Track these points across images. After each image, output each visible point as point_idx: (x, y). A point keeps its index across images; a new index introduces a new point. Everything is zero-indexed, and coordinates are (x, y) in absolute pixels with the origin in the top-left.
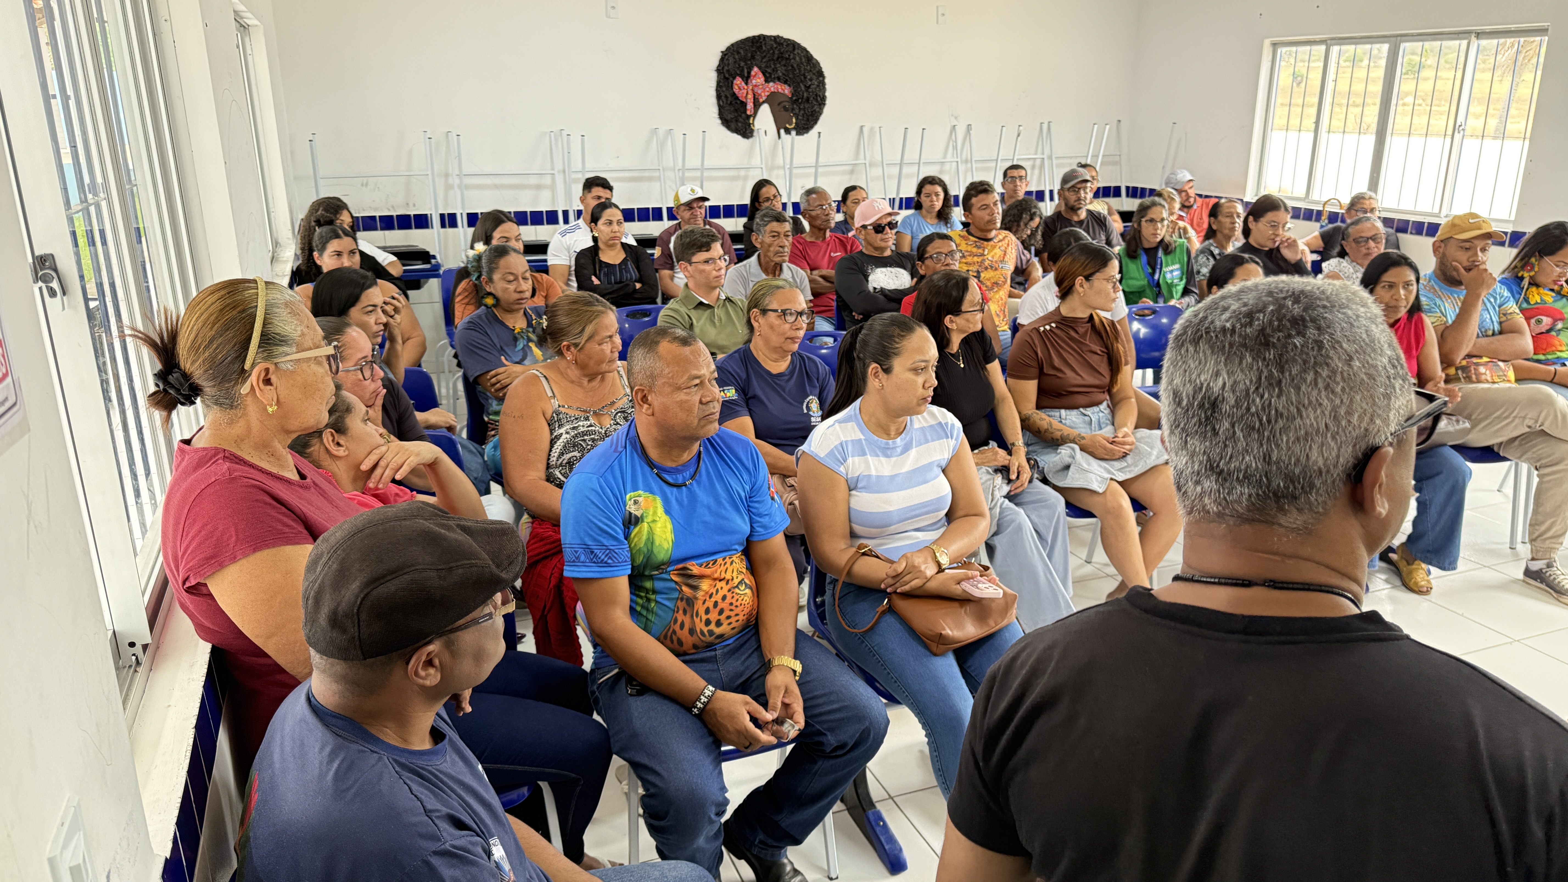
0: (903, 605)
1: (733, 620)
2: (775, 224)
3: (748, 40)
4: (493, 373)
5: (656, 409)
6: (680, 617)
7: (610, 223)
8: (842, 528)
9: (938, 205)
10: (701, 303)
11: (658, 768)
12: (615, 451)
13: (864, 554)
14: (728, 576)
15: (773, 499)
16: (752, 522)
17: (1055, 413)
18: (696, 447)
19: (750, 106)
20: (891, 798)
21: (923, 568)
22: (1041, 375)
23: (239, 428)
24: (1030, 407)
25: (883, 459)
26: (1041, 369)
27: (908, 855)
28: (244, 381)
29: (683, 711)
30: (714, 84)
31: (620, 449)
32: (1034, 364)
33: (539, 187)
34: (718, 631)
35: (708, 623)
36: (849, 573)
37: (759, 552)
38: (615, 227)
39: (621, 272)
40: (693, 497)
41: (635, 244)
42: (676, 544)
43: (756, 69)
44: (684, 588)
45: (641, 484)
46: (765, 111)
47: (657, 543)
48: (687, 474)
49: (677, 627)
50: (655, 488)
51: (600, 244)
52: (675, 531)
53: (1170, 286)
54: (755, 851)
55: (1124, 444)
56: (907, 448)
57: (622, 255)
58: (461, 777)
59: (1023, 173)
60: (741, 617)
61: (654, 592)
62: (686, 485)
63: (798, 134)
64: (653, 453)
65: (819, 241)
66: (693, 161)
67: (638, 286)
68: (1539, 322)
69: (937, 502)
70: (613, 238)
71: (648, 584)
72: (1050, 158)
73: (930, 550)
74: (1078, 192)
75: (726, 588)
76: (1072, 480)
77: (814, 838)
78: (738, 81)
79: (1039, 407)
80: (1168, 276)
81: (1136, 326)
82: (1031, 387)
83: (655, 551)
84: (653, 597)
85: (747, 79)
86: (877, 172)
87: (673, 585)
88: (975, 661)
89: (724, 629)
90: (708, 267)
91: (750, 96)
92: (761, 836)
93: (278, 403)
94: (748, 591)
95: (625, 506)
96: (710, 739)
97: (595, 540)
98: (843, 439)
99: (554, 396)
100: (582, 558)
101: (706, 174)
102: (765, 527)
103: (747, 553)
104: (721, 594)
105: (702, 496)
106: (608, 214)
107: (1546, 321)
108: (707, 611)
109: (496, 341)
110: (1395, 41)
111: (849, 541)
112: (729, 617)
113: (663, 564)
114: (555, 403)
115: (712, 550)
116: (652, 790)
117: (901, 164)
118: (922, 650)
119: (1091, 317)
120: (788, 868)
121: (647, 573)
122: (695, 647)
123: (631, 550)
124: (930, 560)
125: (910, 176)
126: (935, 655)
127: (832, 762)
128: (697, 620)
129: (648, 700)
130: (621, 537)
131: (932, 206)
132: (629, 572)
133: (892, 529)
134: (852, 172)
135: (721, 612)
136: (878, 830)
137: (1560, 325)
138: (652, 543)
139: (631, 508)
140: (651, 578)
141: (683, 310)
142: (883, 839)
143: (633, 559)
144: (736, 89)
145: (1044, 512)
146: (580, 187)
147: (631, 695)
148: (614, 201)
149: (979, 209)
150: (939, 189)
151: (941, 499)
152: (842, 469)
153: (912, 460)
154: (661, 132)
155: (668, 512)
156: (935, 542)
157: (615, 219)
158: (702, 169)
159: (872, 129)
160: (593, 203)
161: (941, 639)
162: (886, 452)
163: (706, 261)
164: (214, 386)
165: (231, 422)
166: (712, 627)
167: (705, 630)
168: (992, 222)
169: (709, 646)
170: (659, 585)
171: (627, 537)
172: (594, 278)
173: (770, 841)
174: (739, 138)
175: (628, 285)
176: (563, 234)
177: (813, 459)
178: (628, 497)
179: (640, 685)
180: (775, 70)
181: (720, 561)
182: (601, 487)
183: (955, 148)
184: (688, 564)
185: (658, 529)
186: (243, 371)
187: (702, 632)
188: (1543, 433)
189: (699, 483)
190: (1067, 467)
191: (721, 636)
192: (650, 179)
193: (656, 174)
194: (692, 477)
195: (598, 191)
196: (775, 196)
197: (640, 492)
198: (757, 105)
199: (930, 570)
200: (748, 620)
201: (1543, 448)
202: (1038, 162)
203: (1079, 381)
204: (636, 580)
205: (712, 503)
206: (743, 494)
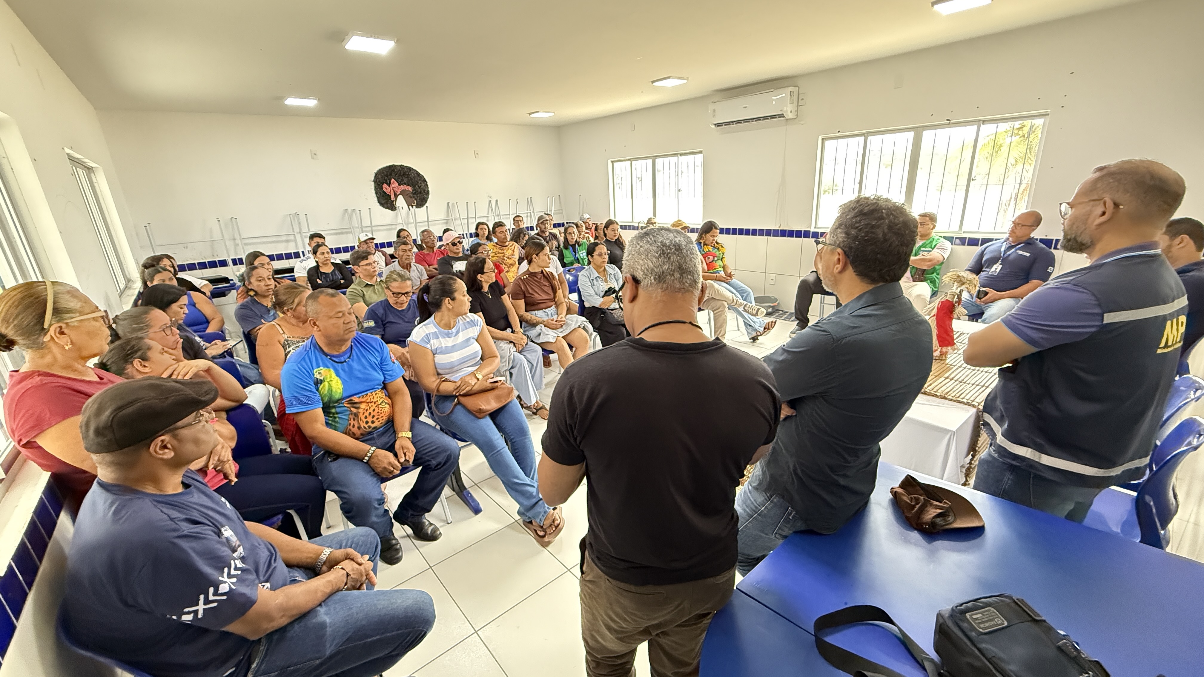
0: (463, 400)
1: (380, 419)
2: (403, 246)
3: (387, 167)
4: (258, 328)
5: (321, 329)
6: (352, 422)
7: (323, 253)
8: (432, 370)
9: (486, 233)
10: (367, 284)
11: (346, 490)
12: (306, 350)
13: (444, 381)
14: (375, 400)
15: (394, 362)
16: (384, 374)
17: (533, 312)
18: (349, 344)
19: (393, 197)
20: (476, 484)
21: (470, 382)
22: (525, 297)
23: (48, 359)
24: (522, 312)
25: (448, 339)
26: (525, 294)
27: (482, 506)
28: (45, 334)
29: (358, 462)
30: (373, 188)
31: (308, 349)
32: (521, 293)
33: (287, 241)
34: (373, 426)
35: (367, 422)
36: (438, 391)
37: (391, 387)
38: (326, 255)
39: (332, 275)
40: (351, 367)
41: (340, 262)
42: (344, 389)
43: (393, 180)
44: (352, 409)
45: (321, 364)
46: (400, 198)
47: (334, 390)
48: (346, 356)
49: (351, 427)
50: (329, 365)
51: (320, 264)
52: (343, 383)
53: (583, 259)
54: (410, 519)
55: (561, 321)
56: (458, 332)
57: (333, 268)
58: (205, 503)
59: (521, 219)
60: (384, 418)
61: (337, 413)
62: (345, 361)
63: (417, 208)
64: (325, 349)
65: (431, 253)
66: (366, 223)
67: (342, 281)
68: (709, 258)
69: (475, 355)
70: (326, 260)
71: (333, 411)
72: (533, 212)
73: (473, 374)
74: (545, 224)
75: (374, 406)
76: (542, 339)
77: (437, 508)
78: (385, 185)
79: (526, 311)
80: (581, 255)
81: (568, 276)
82: (522, 303)
83: (333, 394)
84: (336, 416)
85: (389, 185)
86: (458, 222)
87: (346, 408)
88: (500, 418)
89: (377, 424)
90: (368, 267)
91: (392, 192)
92: (411, 512)
93: (72, 343)
94: (387, 406)
95: (314, 375)
96: (373, 473)
97: (299, 393)
98: (428, 332)
99: (284, 333)
100: (294, 403)
101: (374, 228)
102: (391, 376)
103: (385, 387)
104: (372, 409)
105: (355, 365)
106: (321, 250)
107: (711, 257)
108: (366, 417)
109: (257, 312)
110: (654, 158)
111: (437, 377)
112: (378, 419)
113: (339, 400)
114: (285, 336)
115: (364, 390)
116: (345, 501)
117: (468, 218)
118: (473, 417)
119: (542, 272)
120: (427, 523)
121: (331, 405)
122: (362, 434)
123: (321, 395)
124: (473, 378)
125: (473, 223)
126: (480, 418)
127: (436, 472)
128: (361, 422)
129: (340, 461)
130: (314, 390)
131: (484, 234)
132: (322, 406)
133: (455, 369)
134: (447, 223)
135: (373, 417)
136: (468, 498)
137: (716, 259)
138: (332, 391)
139: (319, 377)
140: (334, 407)
141: (359, 288)
142: (470, 501)
143: (322, 400)
144: (384, 189)
145: (533, 354)
146: (308, 239)
147: (331, 461)
148: (326, 244)
149: (500, 233)
150: (486, 227)
151: (476, 352)
152: (428, 346)
153: (461, 337)
154: (349, 211)
155: (338, 375)
156: (476, 370)
157: (325, 252)
158: (371, 226)
159: (453, 204)
160: (314, 245)
161: (481, 411)
162: (449, 336)
163: (366, 265)
164: (24, 339)
165: (42, 357)
166: (370, 424)
167: (366, 426)
168: (506, 238)
169: (370, 433)
170: (338, 410)
171: (317, 390)
172: (318, 280)
173: (415, 513)
174: (390, 211)
175: (336, 282)
176: (301, 262)
177: (415, 343)
178: (315, 371)
179: (336, 455)
180: (403, 180)
181: (370, 394)
182: (299, 368)
183: (492, 210)
184: (352, 398)
185: (333, 384)
186: (43, 329)
187: (365, 427)
188: (713, 298)
189: (353, 360)
190: (540, 335)
191: (375, 428)
192: (347, 233)
193: (350, 230)
194: (349, 358)
195: (317, 240)
196: (408, 236)
197: (321, 368)
198: (396, 196)
199: (473, 381)
200: (389, 418)
201: (713, 304)
202: (529, 214)
203: (541, 298)
204: (327, 409)
205: (360, 368)
206: (377, 362)
